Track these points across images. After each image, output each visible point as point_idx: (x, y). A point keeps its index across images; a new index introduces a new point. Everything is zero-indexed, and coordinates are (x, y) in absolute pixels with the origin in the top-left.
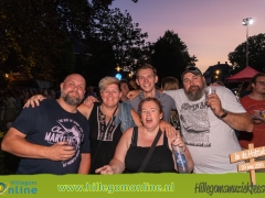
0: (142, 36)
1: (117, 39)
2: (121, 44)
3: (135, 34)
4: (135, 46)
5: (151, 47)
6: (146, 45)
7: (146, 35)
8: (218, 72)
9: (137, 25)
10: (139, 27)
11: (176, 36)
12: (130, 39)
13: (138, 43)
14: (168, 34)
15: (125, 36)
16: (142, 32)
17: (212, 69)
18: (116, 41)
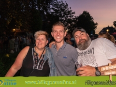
0: (73, 13)
1: (61, 15)
2: (63, 17)
3: (69, 12)
4: (69, 18)
5: (76, 18)
6: (74, 17)
7: (74, 13)
8: (108, 30)
9: (70, 8)
10: (71, 9)
11: (88, 13)
12: (67, 15)
13: (70, 16)
14: (85, 12)
15: (65, 13)
16: (73, 12)
17: (105, 29)
18: (61, 16)
